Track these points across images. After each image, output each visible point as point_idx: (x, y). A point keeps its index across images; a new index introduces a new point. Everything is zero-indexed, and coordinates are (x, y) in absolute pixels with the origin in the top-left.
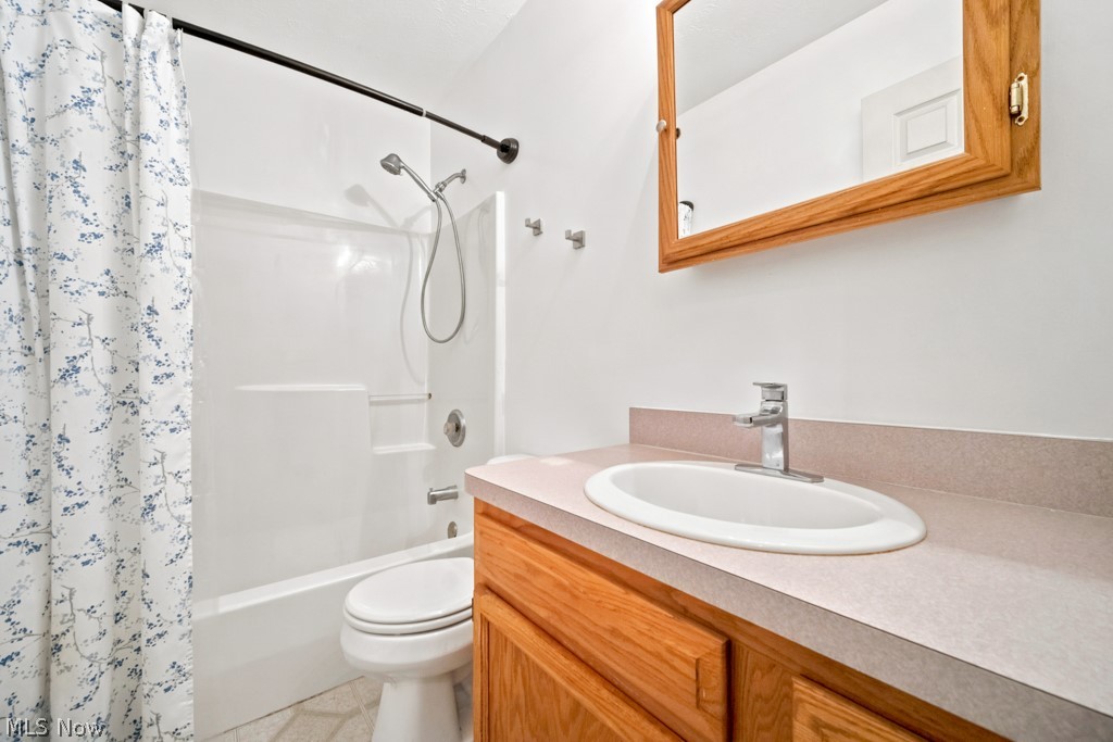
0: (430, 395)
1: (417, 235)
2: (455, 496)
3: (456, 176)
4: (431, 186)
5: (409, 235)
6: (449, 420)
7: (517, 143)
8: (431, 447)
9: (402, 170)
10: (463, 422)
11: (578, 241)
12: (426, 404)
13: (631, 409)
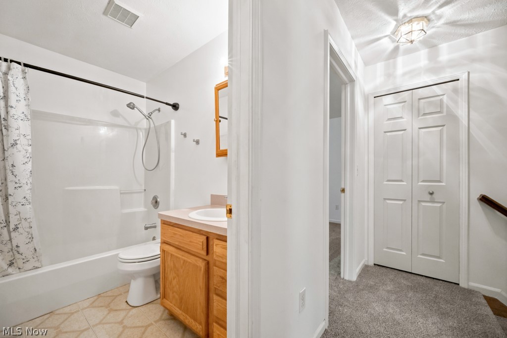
0: (145, 190)
1: (140, 129)
2: (155, 227)
3: (156, 110)
4: (146, 113)
5: (137, 129)
6: (153, 199)
7: (178, 105)
8: (146, 210)
9: (135, 108)
10: (158, 200)
11: (197, 142)
12: (143, 193)
13: (211, 195)
